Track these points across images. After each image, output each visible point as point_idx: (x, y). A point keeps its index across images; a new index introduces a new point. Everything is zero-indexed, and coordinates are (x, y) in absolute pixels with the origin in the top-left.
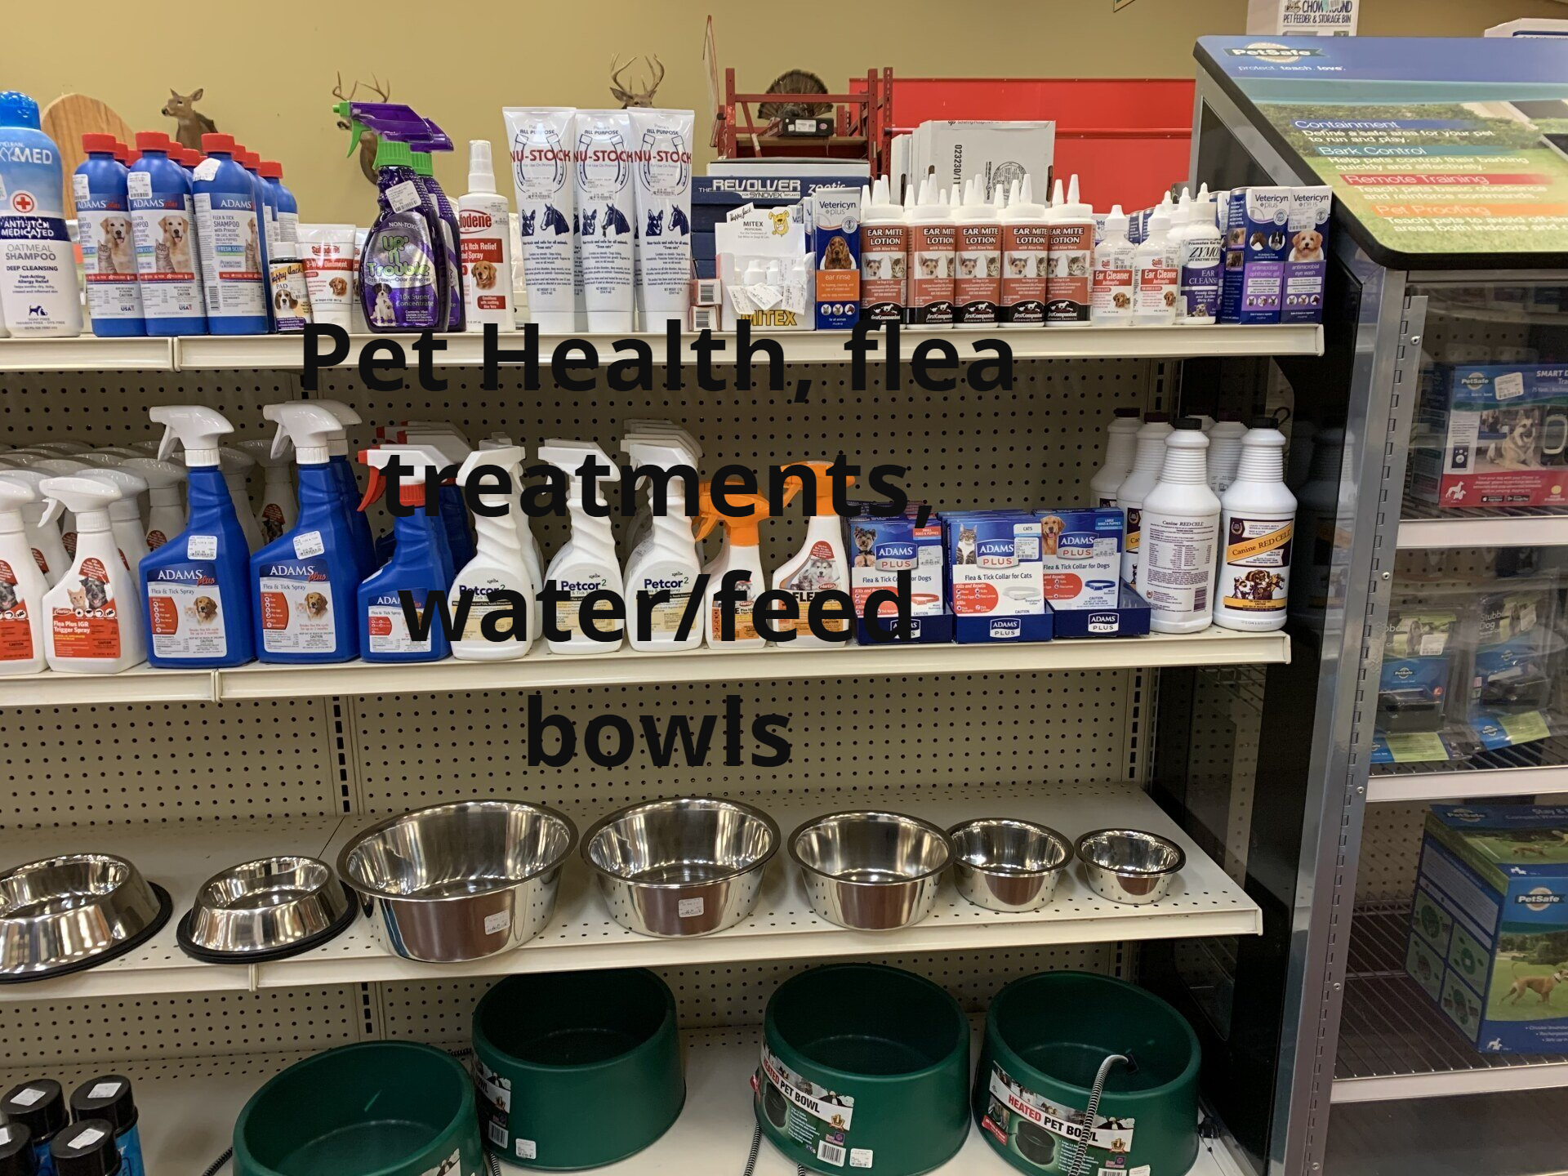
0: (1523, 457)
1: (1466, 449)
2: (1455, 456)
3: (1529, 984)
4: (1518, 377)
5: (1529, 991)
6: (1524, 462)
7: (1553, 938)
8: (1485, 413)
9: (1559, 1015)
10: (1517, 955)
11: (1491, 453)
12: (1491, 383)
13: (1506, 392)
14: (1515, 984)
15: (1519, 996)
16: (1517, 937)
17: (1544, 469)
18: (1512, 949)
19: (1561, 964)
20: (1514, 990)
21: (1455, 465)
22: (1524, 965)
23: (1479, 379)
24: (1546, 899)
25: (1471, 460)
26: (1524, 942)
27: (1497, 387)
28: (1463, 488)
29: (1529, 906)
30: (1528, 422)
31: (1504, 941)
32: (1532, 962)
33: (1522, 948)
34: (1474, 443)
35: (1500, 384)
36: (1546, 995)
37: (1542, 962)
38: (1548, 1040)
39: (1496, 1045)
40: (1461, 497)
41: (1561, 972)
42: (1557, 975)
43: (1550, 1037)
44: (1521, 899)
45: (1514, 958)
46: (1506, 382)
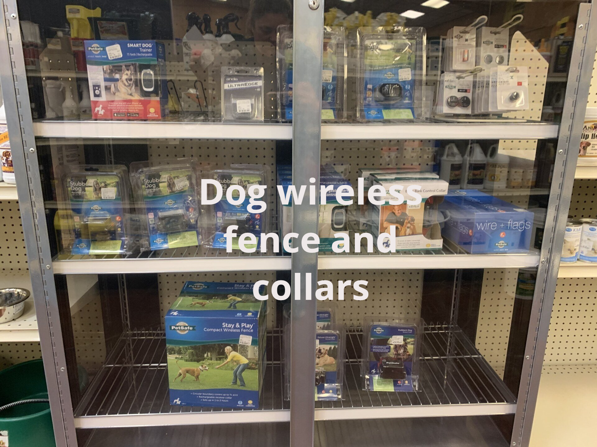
0: (130, 92)
1: (99, 86)
2: (94, 90)
3: (188, 371)
4: (117, 47)
5: (188, 375)
6: (131, 95)
7: (194, 348)
8: (105, 67)
9: (205, 388)
10: (178, 356)
11: (113, 89)
12: (104, 50)
13: (113, 55)
14: (180, 371)
15: (184, 377)
16: (177, 348)
17: (143, 99)
18: (174, 353)
19: (201, 362)
20: (180, 375)
21: (96, 95)
22: (182, 362)
23: (97, 47)
24: (186, 328)
25: (103, 92)
26: (180, 349)
27: (108, 53)
28: (102, 108)
29: (178, 331)
30: (129, 72)
31: (170, 349)
32: (187, 361)
33: (179, 353)
34: (103, 84)
35: (110, 50)
36: (197, 377)
37: (191, 361)
38: (204, 400)
39: (178, 401)
40: (102, 113)
41: (202, 366)
42: (201, 367)
43: (205, 399)
44: (173, 328)
45: (176, 358)
46: (113, 50)
